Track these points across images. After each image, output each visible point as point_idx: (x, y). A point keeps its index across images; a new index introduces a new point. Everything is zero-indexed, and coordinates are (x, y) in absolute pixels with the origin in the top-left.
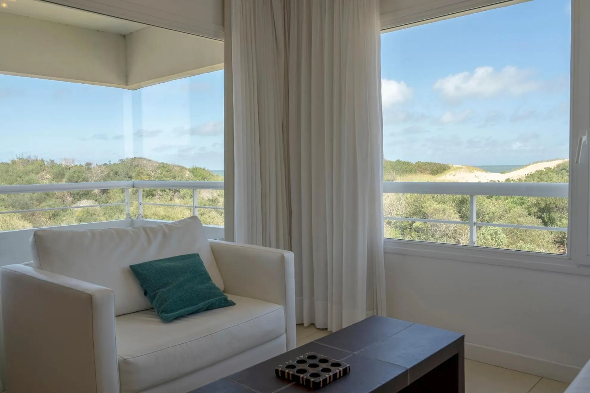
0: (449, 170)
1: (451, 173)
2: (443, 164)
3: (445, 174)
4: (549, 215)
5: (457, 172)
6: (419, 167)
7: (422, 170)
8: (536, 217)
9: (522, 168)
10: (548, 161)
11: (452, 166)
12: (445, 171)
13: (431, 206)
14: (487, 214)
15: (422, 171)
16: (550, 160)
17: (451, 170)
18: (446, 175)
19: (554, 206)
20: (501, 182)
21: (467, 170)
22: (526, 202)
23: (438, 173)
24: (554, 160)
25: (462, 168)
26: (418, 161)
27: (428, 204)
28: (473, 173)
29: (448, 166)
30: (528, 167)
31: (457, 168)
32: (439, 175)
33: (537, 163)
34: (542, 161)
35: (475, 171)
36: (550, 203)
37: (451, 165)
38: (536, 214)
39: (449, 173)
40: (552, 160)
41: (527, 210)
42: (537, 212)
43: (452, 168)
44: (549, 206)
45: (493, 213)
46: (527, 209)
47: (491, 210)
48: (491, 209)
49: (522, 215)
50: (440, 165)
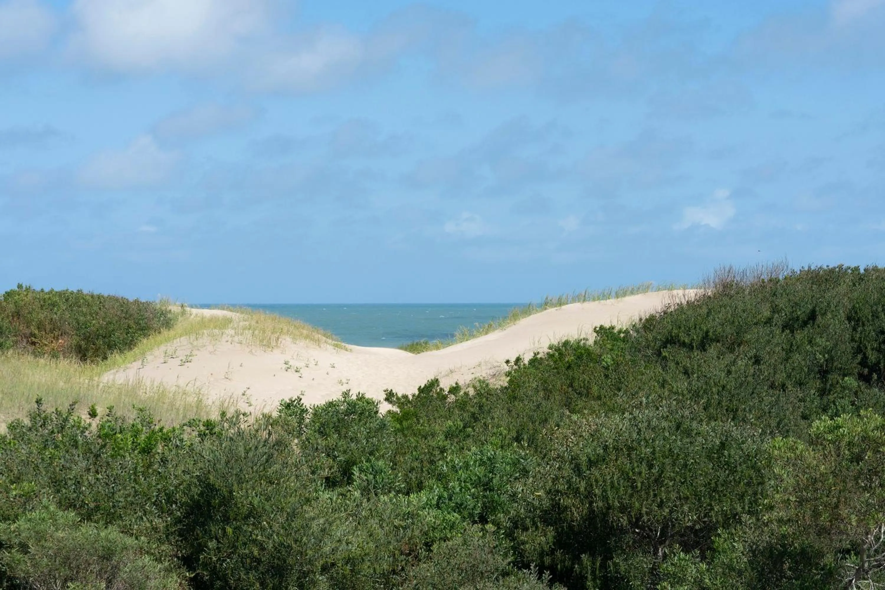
0: (165, 332)
1: (170, 348)
2: (136, 302)
3: (143, 354)
4: (604, 566)
5: (200, 342)
6: (17, 314)
7: (36, 332)
8: (547, 575)
9: (494, 329)
10: (604, 296)
11: (183, 313)
12: (146, 336)
13: (40, 537)
14: (325, 569)
15: (34, 335)
16: (613, 294)
17: (172, 333)
18: (149, 357)
19: (624, 521)
20: (400, 395)
21: (248, 333)
22: (504, 498)
23: (111, 347)
24: (632, 293)
25: (228, 321)
26: (20, 286)
27: (28, 526)
28: (276, 351)
29: (163, 313)
30: (524, 322)
31: (203, 323)
32: (116, 357)
33: (560, 303)
34: (583, 298)
35: (286, 340)
36: (609, 508)
37: (175, 309)
38: (547, 560)
39: (163, 348)
40: (621, 293)
41: (507, 543)
42: (552, 552)
43: (180, 326)
44: (604, 520)
45: (348, 561)
46: (510, 535)
47: (343, 546)
48: (339, 541)
49: (482, 568)
50: (123, 304)
